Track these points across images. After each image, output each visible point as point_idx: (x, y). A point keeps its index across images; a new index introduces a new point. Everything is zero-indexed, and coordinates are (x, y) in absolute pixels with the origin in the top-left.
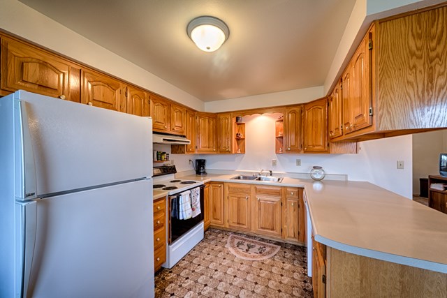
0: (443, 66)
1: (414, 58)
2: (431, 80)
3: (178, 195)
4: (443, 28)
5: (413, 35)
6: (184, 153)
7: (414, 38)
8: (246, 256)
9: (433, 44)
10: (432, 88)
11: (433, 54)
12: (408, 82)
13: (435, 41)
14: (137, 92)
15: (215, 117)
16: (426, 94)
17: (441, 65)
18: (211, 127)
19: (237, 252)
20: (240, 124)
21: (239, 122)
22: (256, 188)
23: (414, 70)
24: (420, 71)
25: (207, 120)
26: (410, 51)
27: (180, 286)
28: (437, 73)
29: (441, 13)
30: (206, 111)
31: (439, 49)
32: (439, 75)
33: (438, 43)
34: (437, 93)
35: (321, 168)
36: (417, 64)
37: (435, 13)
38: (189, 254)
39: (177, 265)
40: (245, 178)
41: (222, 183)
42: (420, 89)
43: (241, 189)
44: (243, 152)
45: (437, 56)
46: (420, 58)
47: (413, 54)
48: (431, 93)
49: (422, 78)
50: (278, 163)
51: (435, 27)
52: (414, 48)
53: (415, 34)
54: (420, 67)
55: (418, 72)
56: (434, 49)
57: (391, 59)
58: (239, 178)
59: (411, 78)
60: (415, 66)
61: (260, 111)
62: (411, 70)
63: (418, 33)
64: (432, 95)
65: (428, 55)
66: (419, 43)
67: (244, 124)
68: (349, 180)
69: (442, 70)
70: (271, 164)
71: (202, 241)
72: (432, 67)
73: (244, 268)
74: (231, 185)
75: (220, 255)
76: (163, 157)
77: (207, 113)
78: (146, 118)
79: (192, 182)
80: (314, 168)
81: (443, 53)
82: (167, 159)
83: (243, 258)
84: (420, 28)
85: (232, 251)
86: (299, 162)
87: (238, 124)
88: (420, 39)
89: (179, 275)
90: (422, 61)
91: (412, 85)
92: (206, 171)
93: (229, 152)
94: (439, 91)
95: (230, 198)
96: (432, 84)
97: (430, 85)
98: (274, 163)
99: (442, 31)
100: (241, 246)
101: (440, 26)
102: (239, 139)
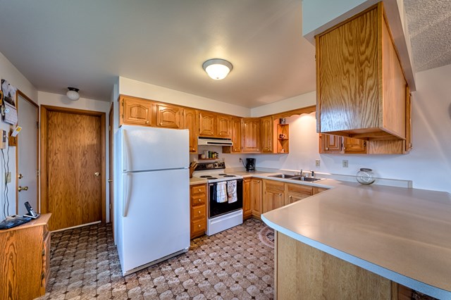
0: (372, 67)
1: (348, 63)
2: (362, 83)
3: (215, 184)
4: (370, 31)
5: (346, 43)
6: (230, 152)
7: (347, 45)
8: (270, 244)
9: (363, 48)
10: (362, 90)
11: (363, 58)
12: (343, 87)
13: (364, 45)
14: (190, 111)
15: (259, 121)
16: (358, 96)
17: (370, 67)
18: (255, 130)
19: (264, 239)
20: (283, 126)
21: (283, 123)
22: (289, 186)
23: (347, 75)
24: (353, 75)
25: (251, 124)
26: (344, 58)
27: (210, 248)
28: (366, 74)
29: (368, 17)
30: (252, 116)
31: (368, 52)
32: (368, 77)
33: (367, 46)
34: (367, 94)
35: (370, 170)
36: (350, 69)
37: (363, 19)
38: (226, 231)
39: (214, 235)
40: (286, 177)
41: (261, 179)
42: (353, 92)
43: (276, 185)
44: (287, 151)
45: (366, 59)
46: (352, 62)
47: (346, 60)
48: (362, 95)
49: (354, 81)
50: (322, 163)
51: (364, 31)
52: (347, 55)
53: (348, 41)
54: (352, 71)
55: (350, 76)
56: (363, 53)
57: (330, 67)
58: (281, 176)
59: (345, 83)
60: (348, 71)
61: (299, 112)
62: (345, 75)
63: (350, 41)
64: (363, 97)
65: (359, 58)
66: (351, 49)
67: (288, 125)
68: (414, 187)
69: (371, 72)
70: (315, 164)
71: (241, 225)
72: (362, 70)
73: (263, 251)
74: (268, 182)
75: (249, 238)
76: (213, 156)
77: (252, 118)
78: (185, 130)
79: (233, 176)
80: (362, 170)
81: (371, 55)
82: (217, 157)
83: (266, 244)
84: (352, 35)
85: (260, 237)
86: (346, 164)
87: (282, 126)
88: (352, 45)
89: (213, 241)
90: (354, 66)
91: (346, 89)
92: (256, 169)
93: (271, 152)
94: (369, 93)
95: (267, 193)
96: (363, 87)
97: (361, 87)
98: (318, 163)
99: (370, 35)
100: (270, 236)
101: (368, 30)
102: (283, 141)
